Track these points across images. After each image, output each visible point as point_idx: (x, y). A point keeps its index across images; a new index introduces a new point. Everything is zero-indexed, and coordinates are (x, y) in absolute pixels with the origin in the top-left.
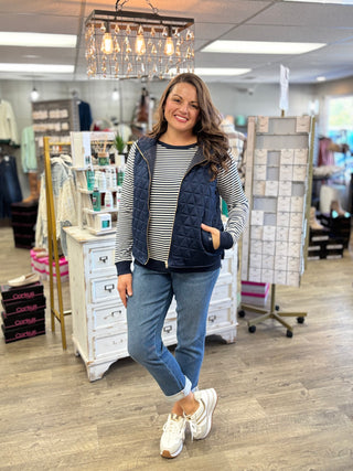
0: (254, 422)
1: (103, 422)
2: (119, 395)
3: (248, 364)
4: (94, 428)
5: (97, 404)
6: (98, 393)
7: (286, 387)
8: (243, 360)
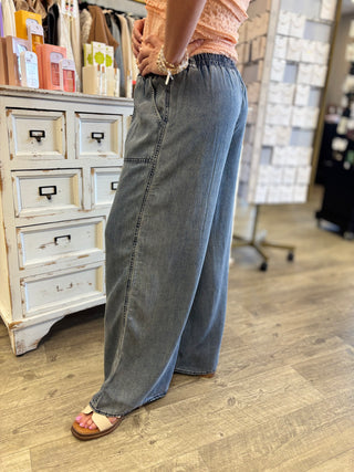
0: (308, 409)
1: (40, 440)
2: (70, 376)
3: (256, 314)
4: (24, 456)
5: (29, 400)
6: (30, 377)
7: (323, 345)
8: (247, 308)
